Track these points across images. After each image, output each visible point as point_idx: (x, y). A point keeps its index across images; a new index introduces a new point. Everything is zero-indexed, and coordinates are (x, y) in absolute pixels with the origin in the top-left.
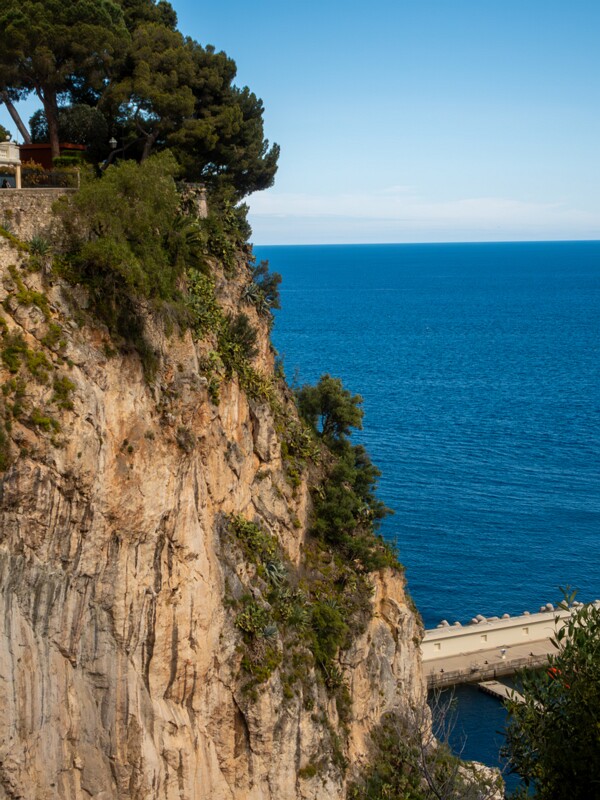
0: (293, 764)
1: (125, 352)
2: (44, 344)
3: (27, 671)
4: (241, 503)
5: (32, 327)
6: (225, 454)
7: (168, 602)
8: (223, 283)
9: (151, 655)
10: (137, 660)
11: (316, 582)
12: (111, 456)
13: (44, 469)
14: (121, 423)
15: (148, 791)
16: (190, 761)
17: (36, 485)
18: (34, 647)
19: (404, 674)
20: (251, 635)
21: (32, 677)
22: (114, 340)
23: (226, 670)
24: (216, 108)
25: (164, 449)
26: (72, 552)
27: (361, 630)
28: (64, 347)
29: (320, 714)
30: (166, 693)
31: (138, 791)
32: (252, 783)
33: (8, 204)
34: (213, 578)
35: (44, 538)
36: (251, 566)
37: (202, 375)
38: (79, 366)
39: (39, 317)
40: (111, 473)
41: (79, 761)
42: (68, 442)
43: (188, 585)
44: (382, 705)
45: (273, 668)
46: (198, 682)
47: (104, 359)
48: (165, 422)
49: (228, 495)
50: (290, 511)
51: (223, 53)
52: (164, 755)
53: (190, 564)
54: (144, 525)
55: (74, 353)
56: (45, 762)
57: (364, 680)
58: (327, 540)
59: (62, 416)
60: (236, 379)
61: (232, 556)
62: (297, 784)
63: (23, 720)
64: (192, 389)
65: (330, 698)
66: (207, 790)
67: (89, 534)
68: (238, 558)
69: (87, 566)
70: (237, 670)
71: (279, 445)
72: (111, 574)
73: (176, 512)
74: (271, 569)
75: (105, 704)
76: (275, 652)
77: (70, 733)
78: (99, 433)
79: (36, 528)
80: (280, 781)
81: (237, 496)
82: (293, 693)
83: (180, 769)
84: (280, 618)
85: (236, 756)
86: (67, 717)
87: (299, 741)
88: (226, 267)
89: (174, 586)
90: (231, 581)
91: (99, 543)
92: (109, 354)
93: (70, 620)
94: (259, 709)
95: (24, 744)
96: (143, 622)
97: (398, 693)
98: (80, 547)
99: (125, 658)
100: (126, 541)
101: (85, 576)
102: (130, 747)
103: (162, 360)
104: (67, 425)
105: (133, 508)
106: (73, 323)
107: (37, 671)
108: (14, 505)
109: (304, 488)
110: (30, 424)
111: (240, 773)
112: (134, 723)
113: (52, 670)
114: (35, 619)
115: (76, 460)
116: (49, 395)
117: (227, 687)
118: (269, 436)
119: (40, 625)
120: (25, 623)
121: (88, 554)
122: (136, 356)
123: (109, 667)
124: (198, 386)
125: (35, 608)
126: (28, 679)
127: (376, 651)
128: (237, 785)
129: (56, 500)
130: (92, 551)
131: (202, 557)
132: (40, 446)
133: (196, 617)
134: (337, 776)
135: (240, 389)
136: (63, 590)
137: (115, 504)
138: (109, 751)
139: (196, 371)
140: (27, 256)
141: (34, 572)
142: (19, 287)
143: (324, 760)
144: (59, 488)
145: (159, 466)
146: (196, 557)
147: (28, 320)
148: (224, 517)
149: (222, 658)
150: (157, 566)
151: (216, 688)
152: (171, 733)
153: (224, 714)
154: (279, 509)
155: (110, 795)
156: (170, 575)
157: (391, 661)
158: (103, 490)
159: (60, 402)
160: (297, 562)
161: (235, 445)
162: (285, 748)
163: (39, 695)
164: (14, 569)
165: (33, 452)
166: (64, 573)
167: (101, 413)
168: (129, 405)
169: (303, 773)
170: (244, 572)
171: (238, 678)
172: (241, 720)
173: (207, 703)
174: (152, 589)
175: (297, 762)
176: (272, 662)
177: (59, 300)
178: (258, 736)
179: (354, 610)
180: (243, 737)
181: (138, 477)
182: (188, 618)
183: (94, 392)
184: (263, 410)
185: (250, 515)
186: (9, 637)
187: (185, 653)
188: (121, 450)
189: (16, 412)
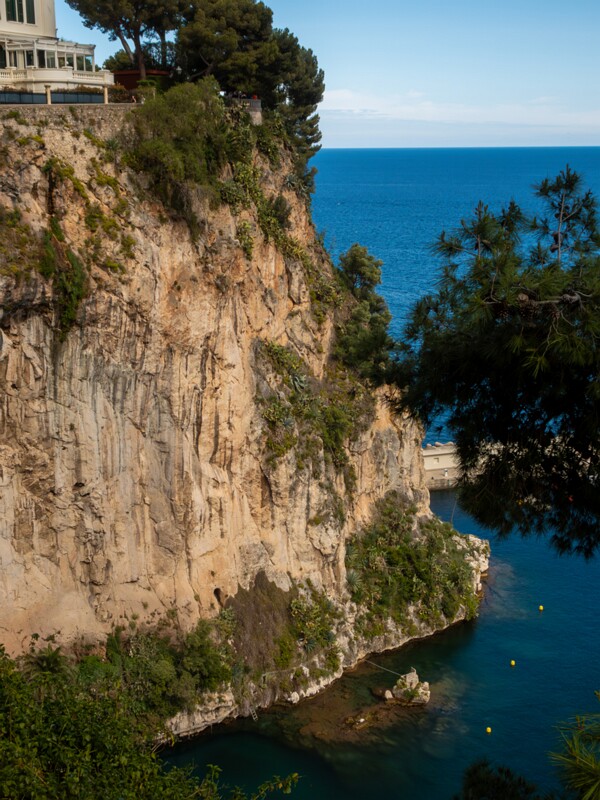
0: (304, 515)
1: (175, 220)
2: (115, 213)
3: (108, 436)
4: (276, 331)
5: (106, 200)
6: (262, 297)
7: (212, 397)
8: (268, 173)
9: (199, 433)
10: (190, 435)
11: (334, 392)
12: (165, 292)
13: (115, 299)
14: (173, 269)
15: (196, 524)
16: (228, 506)
17: (109, 309)
18: (114, 420)
19: (406, 464)
20: (274, 423)
21: (112, 439)
22: (167, 211)
23: (255, 447)
24: (257, 44)
25: (205, 289)
26: (138, 357)
27: (365, 428)
28: (128, 215)
29: (327, 483)
30: (211, 459)
31: (189, 523)
32: (273, 526)
33: (91, 115)
34: (247, 382)
35: (116, 346)
36: (278, 376)
37: (236, 238)
38: (139, 228)
39: (112, 194)
40: (164, 303)
41: (147, 499)
42: (131, 280)
43: (227, 386)
44: (387, 485)
45: (289, 447)
46: (235, 454)
47: (159, 224)
48: (206, 270)
49: (264, 326)
50: (315, 340)
51: (261, 3)
52: (209, 500)
53: (229, 371)
54: (190, 341)
55: (135, 219)
56: (122, 497)
57: (371, 465)
58: (345, 363)
59: (126, 262)
60: (273, 243)
61: (263, 368)
62: (307, 529)
63: (105, 467)
64: (228, 248)
65: (337, 473)
66: (240, 527)
67: (150, 345)
68: (268, 370)
69: (150, 367)
70: (263, 447)
71: (308, 293)
72: (168, 374)
73: (216, 334)
74: (295, 380)
75: (167, 463)
76: (291, 436)
77: (141, 480)
78: (154, 275)
79: (111, 338)
80: (295, 526)
81: (272, 327)
82: (304, 465)
83: (221, 511)
84: (298, 414)
85: (262, 506)
86: (138, 469)
87: (308, 500)
88: (272, 162)
89: (216, 386)
90: (261, 386)
91: (158, 351)
92: (163, 221)
93: (139, 404)
94: (278, 474)
95: (107, 483)
96: (193, 409)
97: (400, 477)
98: (143, 353)
99: (181, 432)
100: (178, 352)
101: (149, 374)
102: (185, 494)
103: (206, 227)
104: (130, 269)
105: (182, 329)
106: (136, 199)
107: (116, 436)
108: (94, 322)
109: (328, 325)
110: (104, 267)
111: (265, 518)
112: (187, 477)
113: (126, 437)
114: (114, 401)
115: (136, 292)
116: (118, 248)
117: (256, 458)
118: (300, 286)
119: (118, 406)
120: (107, 404)
121: (150, 359)
122: (184, 223)
123: (169, 439)
124: (233, 246)
125: (114, 394)
126: (108, 440)
127: (384, 446)
128: (262, 526)
129: (124, 320)
130: (153, 357)
131: (239, 367)
132: (111, 282)
133: (232, 408)
134: (336, 526)
135: (277, 250)
136: (133, 383)
137: (167, 325)
138: (170, 495)
139: (233, 235)
140: (104, 151)
141: (111, 369)
142: (98, 173)
143: (328, 515)
144: (126, 312)
145: (202, 301)
146: (234, 366)
147: (104, 196)
148: (260, 341)
149: (252, 438)
150: (203, 371)
151: (248, 459)
152: (214, 487)
153: (253, 476)
154: (307, 338)
155: (170, 524)
156: (214, 378)
157: (396, 454)
158: (158, 315)
159: (125, 252)
160: (321, 377)
161: (271, 291)
162: (298, 504)
163: (117, 452)
164: (97, 366)
165: (106, 287)
166: (133, 371)
167: (156, 262)
168: (178, 257)
169: (311, 522)
170: (273, 381)
171: (263, 453)
172: (266, 482)
173: (241, 468)
174: (199, 386)
175: (308, 514)
176: (288, 443)
177: (126, 182)
178: (278, 493)
179: (361, 413)
180: (267, 494)
181: (184, 307)
182: (227, 408)
183: (151, 247)
184: (295, 267)
185: (284, 342)
186: (95, 411)
187: (225, 433)
188: (172, 288)
189: (95, 259)
